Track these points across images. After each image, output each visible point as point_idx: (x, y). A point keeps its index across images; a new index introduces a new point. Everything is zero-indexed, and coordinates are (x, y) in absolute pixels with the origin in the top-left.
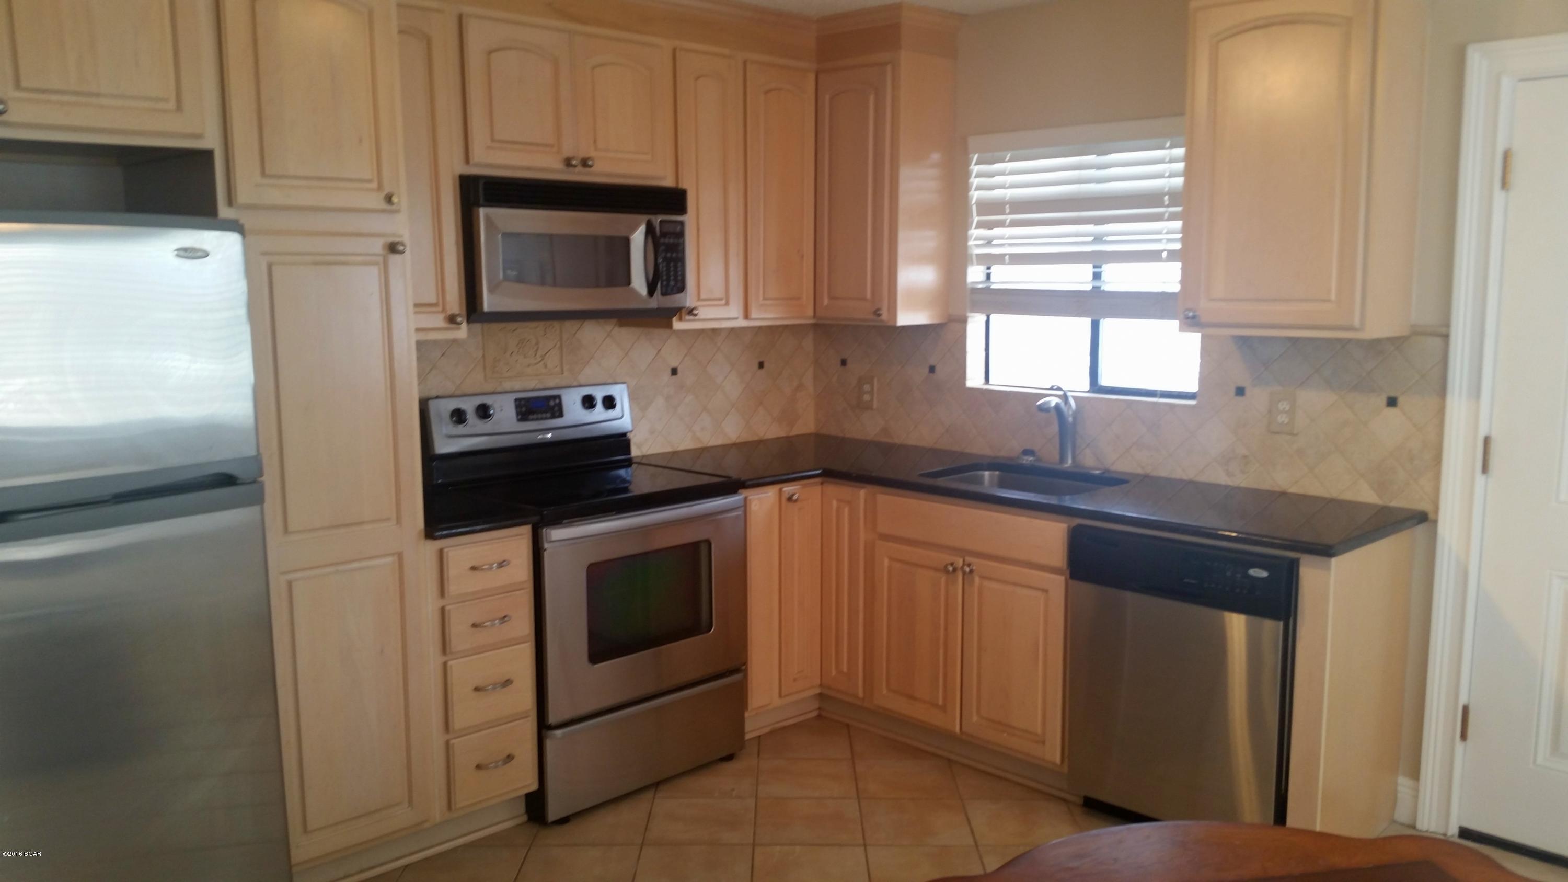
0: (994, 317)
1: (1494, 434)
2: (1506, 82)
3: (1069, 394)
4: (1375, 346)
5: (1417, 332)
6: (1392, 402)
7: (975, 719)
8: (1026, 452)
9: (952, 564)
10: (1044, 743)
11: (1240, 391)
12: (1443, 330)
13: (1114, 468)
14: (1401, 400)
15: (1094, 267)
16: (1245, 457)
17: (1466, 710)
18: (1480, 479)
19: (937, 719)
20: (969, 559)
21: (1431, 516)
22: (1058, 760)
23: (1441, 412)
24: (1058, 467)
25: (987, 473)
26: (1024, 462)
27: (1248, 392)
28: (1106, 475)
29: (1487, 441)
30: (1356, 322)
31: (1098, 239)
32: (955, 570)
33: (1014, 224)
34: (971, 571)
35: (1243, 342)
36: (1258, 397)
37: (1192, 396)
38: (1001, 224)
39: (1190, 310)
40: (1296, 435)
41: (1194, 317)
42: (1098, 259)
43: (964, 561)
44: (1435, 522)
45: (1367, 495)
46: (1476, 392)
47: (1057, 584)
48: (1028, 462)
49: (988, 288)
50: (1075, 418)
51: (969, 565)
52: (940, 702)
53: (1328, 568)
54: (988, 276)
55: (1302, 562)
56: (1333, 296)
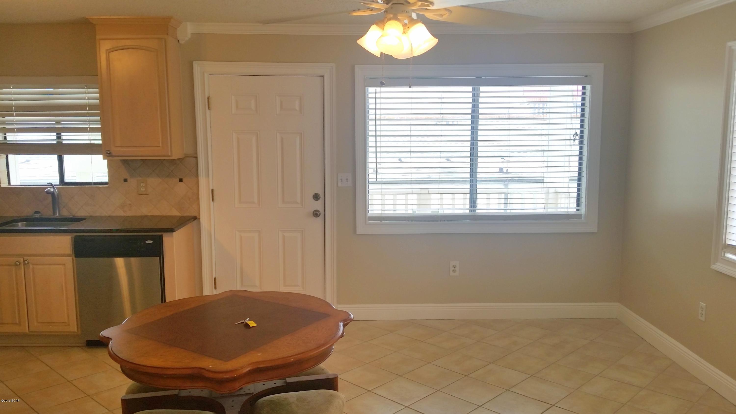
0: (10, 156)
1: (214, 189)
2: (206, 75)
3: (55, 186)
4: (173, 162)
5: (187, 156)
6: (181, 180)
7: (36, 324)
8: (36, 212)
9: (18, 261)
10: (69, 325)
11: (126, 180)
12: (195, 155)
13: (76, 215)
14: (184, 180)
15: (57, 134)
16: (130, 204)
17: (215, 279)
18: (212, 203)
19: (15, 329)
20: (26, 258)
21: (198, 217)
22: (76, 330)
23: (197, 182)
24: (53, 217)
25: (20, 223)
26: (36, 217)
27: (128, 180)
28: (74, 218)
29: (212, 191)
30: (170, 154)
31: (58, 122)
32: (20, 264)
33: (18, 115)
34: (28, 263)
35: (125, 162)
36: (133, 182)
37: (105, 183)
38: (12, 115)
39: (107, 151)
40: (148, 194)
41: (110, 153)
42: (59, 132)
43: (24, 259)
44: (200, 219)
45: (175, 213)
46: (208, 176)
47: (69, 261)
48: (38, 217)
49: (6, 143)
50: (58, 196)
51: (27, 260)
52: (17, 321)
53: (173, 237)
54: (5, 138)
55: (163, 236)
56: (161, 145)
